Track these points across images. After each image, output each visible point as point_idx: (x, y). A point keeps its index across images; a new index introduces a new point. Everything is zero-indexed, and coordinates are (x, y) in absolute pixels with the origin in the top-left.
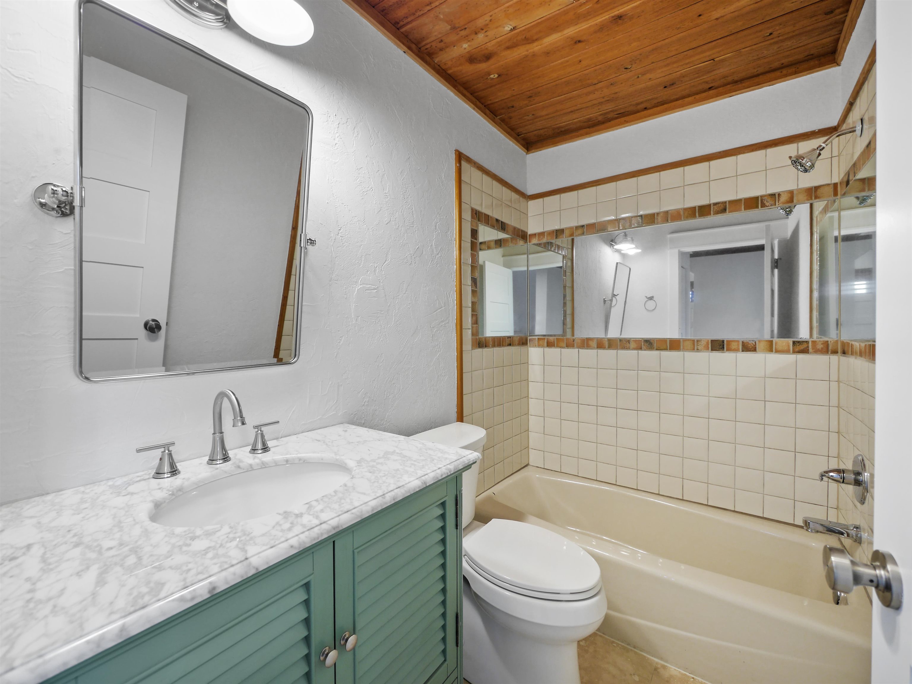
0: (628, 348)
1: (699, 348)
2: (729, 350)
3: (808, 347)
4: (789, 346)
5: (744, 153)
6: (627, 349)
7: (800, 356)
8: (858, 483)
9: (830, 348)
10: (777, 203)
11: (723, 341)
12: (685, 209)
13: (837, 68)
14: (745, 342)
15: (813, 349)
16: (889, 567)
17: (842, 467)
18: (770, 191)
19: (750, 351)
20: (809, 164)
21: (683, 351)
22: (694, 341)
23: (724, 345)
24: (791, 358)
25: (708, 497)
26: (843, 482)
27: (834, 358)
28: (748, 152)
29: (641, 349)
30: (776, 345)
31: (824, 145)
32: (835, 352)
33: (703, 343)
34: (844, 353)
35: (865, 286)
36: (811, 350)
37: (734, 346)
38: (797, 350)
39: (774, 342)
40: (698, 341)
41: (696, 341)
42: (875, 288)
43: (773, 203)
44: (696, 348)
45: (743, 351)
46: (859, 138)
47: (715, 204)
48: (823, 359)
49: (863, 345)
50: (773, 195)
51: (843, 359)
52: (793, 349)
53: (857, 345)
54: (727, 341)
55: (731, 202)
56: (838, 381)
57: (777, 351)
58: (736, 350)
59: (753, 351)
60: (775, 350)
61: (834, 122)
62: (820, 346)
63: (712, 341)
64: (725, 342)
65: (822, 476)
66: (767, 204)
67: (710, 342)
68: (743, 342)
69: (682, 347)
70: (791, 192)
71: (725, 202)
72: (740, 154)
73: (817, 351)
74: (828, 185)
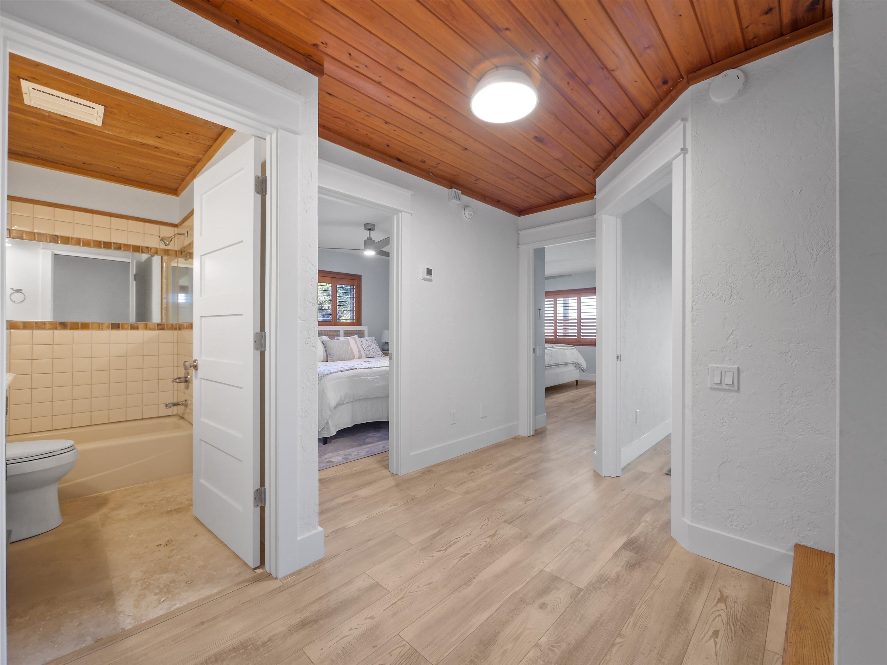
0: (44, 329)
1: (103, 328)
2: (122, 329)
3: (164, 327)
4: (155, 326)
5: (132, 220)
6: (42, 329)
7: (161, 331)
8: (186, 381)
9: (174, 327)
10: (150, 253)
11: (119, 324)
12: (94, 241)
13: (177, 197)
14: (132, 324)
15: (166, 327)
16: (196, 362)
17: (179, 376)
18: (146, 245)
19: (135, 329)
20: (167, 243)
21: (91, 330)
22: (99, 323)
23: (119, 326)
24: (156, 332)
25: (109, 418)
26: (181, 382)
27: (176, 332)
28: (135, 221)
29: (56, 329)
30: (149, 326)
31: (173, 237)
32: (176, 329)
33: (106, 325)
34: (180, 329)
35: (184, 298)
36: (165, 328)
37: (126, 326)
38: (159, 328)
39: (148, 324)
40: (102, 323)
41: (101, 323)
42: (192, 299)
43: (147, 251)
44: (101, 328)
45: (131, 329)
46: (186, 239)
47: (114, 243)
48: (170, 332)
49: (187, 324)
50: (147, 248)
51: (180, 332)
52: (158, 327)
53: (185, 324)
54: (121, 324)
55: (124, 245)
56: (177, 343)
57: (150, 329)
58: (127, 329)
59: (136, 329)
60: (149, 328)
61: (176, 222)
62: (169, 326)
63: (112, 323)
64: (120, 324)
65: (173, 382)
66: (144, 251)
67: (110, 324)
68: (131, 324)
69: (90, 328)
70: (157, 249)
71: (121, 244)
72: (130, 219)
73: (169, 329)
74: (173, 250)
